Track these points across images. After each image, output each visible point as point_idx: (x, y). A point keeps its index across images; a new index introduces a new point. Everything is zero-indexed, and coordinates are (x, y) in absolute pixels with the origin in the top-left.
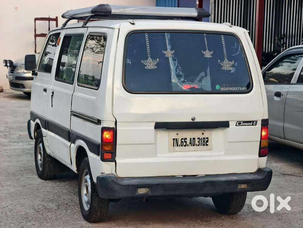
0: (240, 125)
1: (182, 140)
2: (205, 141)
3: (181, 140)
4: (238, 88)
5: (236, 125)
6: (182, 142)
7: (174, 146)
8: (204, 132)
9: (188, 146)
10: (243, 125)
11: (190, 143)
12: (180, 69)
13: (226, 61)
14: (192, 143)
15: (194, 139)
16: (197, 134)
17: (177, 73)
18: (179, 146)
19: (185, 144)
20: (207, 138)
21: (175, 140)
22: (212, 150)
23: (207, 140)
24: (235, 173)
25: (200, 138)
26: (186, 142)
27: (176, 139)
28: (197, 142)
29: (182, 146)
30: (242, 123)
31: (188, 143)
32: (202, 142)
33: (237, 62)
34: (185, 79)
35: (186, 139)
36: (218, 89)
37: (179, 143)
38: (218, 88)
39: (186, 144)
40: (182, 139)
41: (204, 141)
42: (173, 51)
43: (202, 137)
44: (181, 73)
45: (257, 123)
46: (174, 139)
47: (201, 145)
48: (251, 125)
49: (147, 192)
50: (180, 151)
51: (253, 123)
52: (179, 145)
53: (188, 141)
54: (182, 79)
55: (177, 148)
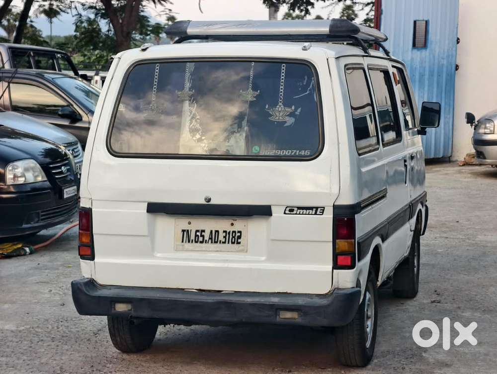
0: (292, 213)
1: (198, 234)
2: (236, 237)
3: (196, 233)
4: (292, 152)
5: (285, 213)
6: (196, 236)
7: (183, 242)
8: (234, 222)
9: (206, 242)
10: (298, 213)
11: (209, 239)
12: (198, 119)
13: (280, 107)
14: (214, 238)
15: (217, 232)
16: (222, 225)
17: (191, 126)
18: (192, 242)
19: (201, 239)
20: (240, 232)
21: (185, 233)
22: (246, 252)
23: (239, 234)
24: (286, 293)
25: (228, 231)
26: (203, 236)
27: (188, 231)
28: (221, 238)
29: (196, 242)
30: (296, 209)
31: (207, 238)
32: (231, 237)
33: (300, 109)
34: (202, 135)
35: (204, 231)
36: (256, 152)
37: (193, 237)
38: (257, 150)
39: (203, 239)
40: (197, 231)
41: (233, 237)
42: (192, 91)
43: (230, 229)
44: (198, 126)
45: (323, 210)
46: (183, 231)
47: (228, 243)
48: (313, 213)
49: (129, 310)
50: (192, 251)
51: (317, 210)
52: (192, 240)
53: (207, 235)
54: (198, 136)
55: (187, 245)
